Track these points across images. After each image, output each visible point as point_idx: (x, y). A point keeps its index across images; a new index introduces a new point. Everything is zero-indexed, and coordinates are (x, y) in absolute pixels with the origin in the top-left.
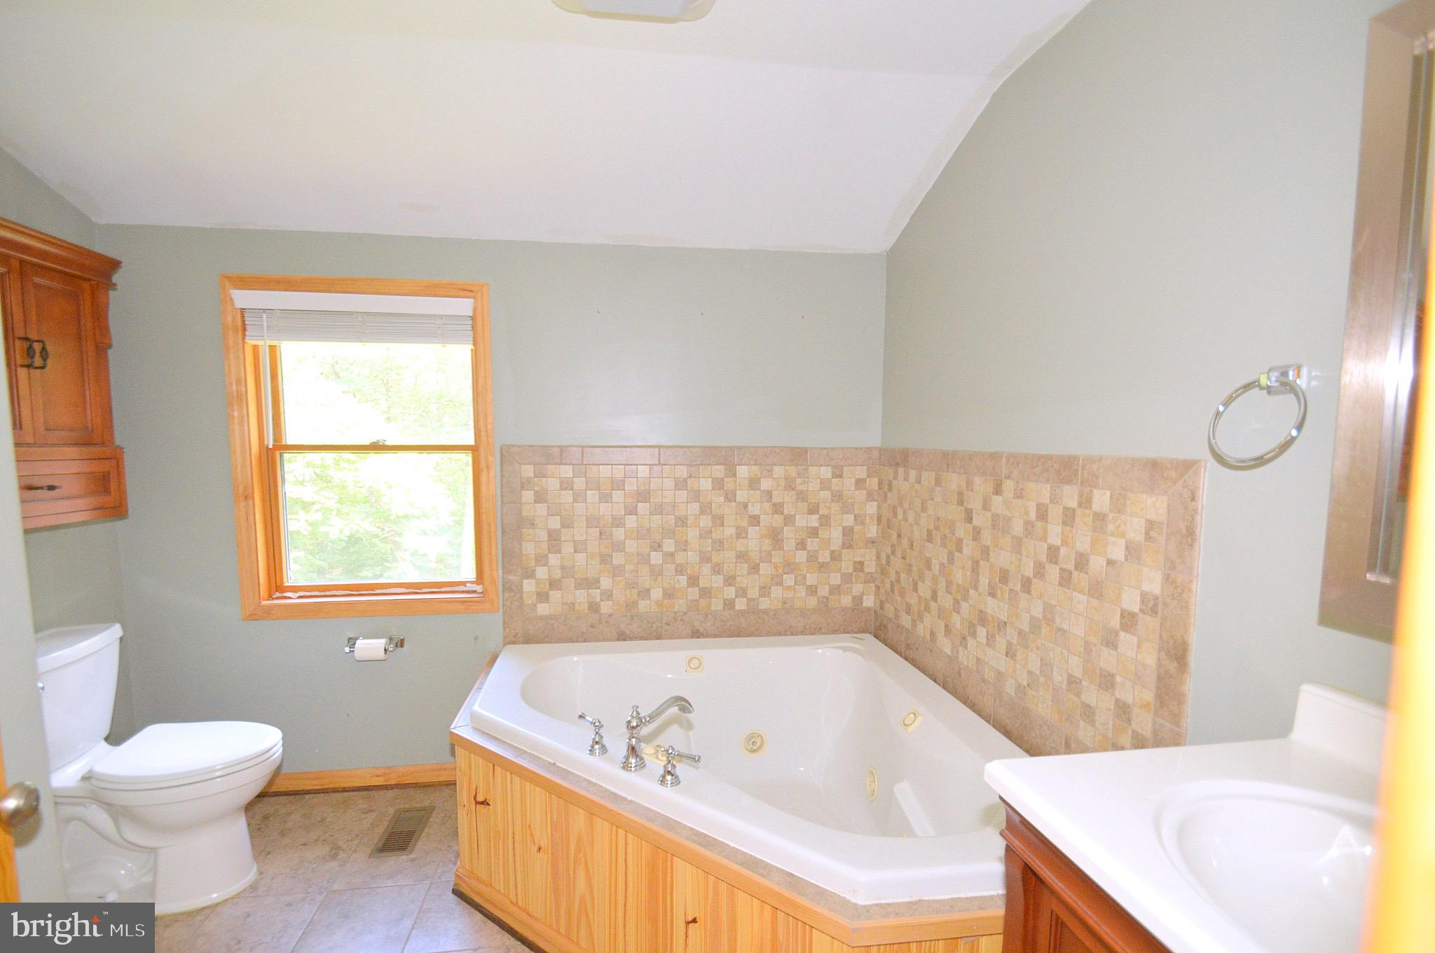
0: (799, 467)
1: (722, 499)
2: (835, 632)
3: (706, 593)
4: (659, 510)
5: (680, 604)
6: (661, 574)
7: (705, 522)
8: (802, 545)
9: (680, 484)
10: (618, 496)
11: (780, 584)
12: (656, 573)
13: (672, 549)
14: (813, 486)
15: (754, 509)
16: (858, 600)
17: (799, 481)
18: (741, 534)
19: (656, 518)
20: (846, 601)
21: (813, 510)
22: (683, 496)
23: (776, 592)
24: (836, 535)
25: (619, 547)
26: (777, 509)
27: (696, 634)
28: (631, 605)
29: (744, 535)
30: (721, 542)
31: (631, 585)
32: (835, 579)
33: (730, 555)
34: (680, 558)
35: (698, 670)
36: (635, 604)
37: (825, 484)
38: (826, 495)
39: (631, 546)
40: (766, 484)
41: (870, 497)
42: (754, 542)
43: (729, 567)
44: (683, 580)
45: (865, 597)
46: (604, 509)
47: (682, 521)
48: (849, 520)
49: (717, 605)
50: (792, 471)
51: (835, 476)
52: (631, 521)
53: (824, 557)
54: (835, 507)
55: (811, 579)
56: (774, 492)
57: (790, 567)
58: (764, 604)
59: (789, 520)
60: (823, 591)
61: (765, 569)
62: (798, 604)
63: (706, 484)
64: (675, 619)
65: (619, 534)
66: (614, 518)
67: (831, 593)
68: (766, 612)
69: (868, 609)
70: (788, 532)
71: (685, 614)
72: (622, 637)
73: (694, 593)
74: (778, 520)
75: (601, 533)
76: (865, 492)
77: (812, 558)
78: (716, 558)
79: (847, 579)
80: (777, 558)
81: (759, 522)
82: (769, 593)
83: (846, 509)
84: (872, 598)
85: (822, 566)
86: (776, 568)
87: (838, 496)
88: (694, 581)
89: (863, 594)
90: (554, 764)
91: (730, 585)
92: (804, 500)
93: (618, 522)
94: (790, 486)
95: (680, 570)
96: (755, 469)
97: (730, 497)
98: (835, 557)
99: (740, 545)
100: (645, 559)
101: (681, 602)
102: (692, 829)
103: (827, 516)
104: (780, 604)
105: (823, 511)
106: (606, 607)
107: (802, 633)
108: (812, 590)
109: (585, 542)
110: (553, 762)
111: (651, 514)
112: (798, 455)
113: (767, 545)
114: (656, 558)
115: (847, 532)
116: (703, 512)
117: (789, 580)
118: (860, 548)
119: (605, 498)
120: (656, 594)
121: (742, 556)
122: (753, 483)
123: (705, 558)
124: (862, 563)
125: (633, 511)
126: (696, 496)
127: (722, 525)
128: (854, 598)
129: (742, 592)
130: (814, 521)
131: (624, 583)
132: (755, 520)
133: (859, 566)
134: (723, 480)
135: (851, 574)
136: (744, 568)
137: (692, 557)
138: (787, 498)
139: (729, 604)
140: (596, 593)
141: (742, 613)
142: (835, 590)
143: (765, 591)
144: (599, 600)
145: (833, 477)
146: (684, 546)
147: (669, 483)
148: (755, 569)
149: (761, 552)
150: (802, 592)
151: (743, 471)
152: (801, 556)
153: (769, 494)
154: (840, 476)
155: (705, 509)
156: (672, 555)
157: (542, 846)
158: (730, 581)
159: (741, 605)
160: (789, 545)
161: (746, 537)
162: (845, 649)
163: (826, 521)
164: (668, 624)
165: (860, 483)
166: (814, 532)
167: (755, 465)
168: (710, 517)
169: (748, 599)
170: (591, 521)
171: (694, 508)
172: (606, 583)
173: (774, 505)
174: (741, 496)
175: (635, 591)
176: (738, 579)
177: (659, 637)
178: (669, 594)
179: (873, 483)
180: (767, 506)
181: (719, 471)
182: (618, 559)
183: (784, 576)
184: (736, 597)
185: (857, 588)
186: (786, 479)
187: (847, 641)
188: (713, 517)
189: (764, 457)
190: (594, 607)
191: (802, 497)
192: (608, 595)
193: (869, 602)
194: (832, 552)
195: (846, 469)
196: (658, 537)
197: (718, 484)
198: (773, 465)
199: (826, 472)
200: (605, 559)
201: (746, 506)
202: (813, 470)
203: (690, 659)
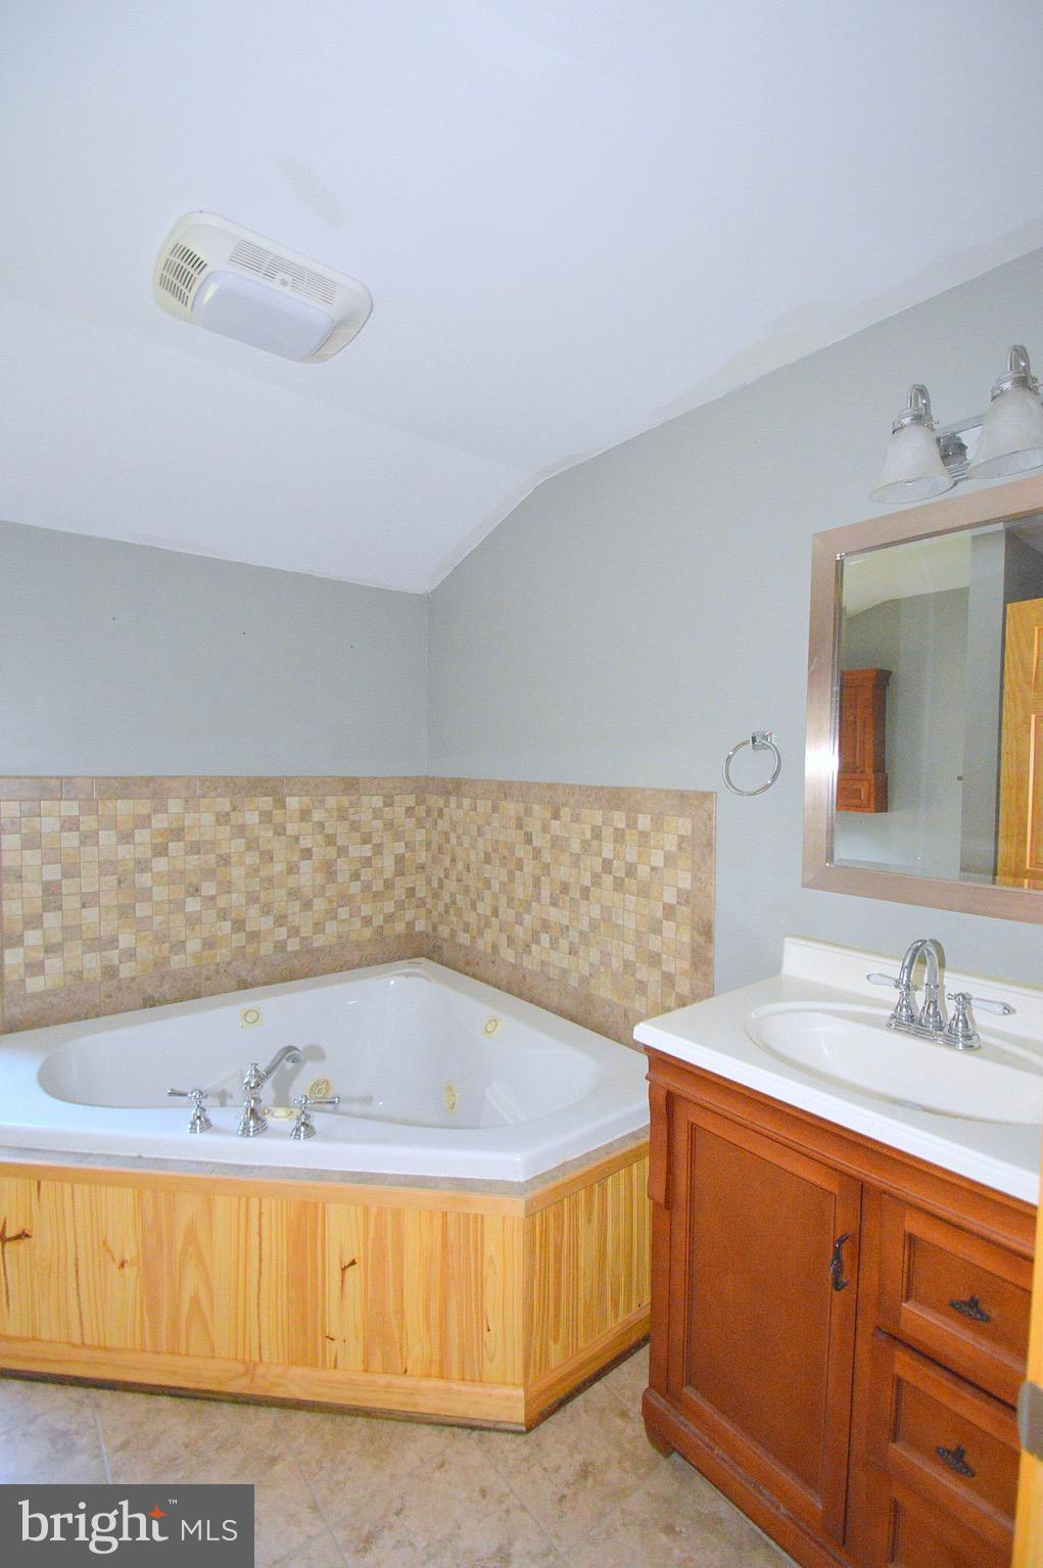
0: (351, 797)
1: (271, 833)
2: (390, 960)
3: (254, 937)
4: (195, 848)
5: (223, 954)
6: (199, 921)
7: (252, 858)
8: (356, 876)
9: (222, 819)
10: (142, 836)
11: (335, 918)
12: (193, 921)
13: (213, 892)
14: (367, 815)
15: (306, 843)
16: (410, 925)
17: (351, 811)
18: (292, 869)
19: (194, 861)
20: (400, 927)
21: (366, 840)
22: (225, 831)
23: (331, 927)
24: (388, 863)
25: (146, 895)
26: (331, 840)
27: (243, 985)
28: (161, 963)
29: (295, 870)
30: (270, 880)
31: (161, 938)
32: (389, 907)
33: (281, 893)
34: (222, 902)
35: (258, 1023)
36: (166, 960)
37: (377, 814)
38: (379, 824)
39: (160, 893)
40: (317, 815)
41: (420, 824)
42: (308, 876)
43: (280, 905)
44: (227, 926)
45: (417, 922)
46: (124, 852)
47: (225, 860)
48: (400, 848)
49: (266, 949)
50: (345, 801)
51: (386, 805)
52: (160, 864)
53: (378, 886)
54: (388, 836)
55: (366, 910)
56: (327, 824)
57: (344, 899)
58: (319, 941)
59: (343, 851)
60: (378, 921)
61: (319, 904)
62: (354, 937)
63: (252, 818)
64: (217, 972)
65: (145, 880)
66: (138, 862)
67: (386, 921)
68: (320, 949)
69: (421, 933)
70: (342, 864)
71: (229, 963)
72: (149, 1002)
73: (239, 939)
74: (332, 852)
75: (120, 882)
76: (414, 819)
77: (367, 888)
78: (263, 897)
79: (400, 905)
80: (331, 890)
81: (311, 856)
82: (324, 929)
83: (399, 836)
84: (423, 922)
85: (377, 896)
86: (330, 901)
87: (390, 825)
88: (239, 925)
89: (415, 919)
91: (281, 925)
92: (357, 830)
93: (143, 866)
94: (342, 814)
95: (223, 915)
96: (306, 800)
97: (280, 831)
98: (388, 885)
99: (291, 882)
100: (179, 906)
101: (224, 951)
102: (343, 1172)
103: (380, 845)
104: (335, 939)
105: (376, 840)
106: (126, 971)
107: (359, 966)
108: (367, 921)
109: (97, 895)
111: (186, 853)
112: (351, 785)
113: (320, 878)
114: (193, 905)
115: (399, 860)
116: (249, 848)
117: (343, 913)
118: (411, 874)
119: (126, 838)
120: (194, 945)
121: (294, 893)
122: (305, 815)
123: (253, 899)
124: (413, 889)
125: (160, 851)
126: (241, 830)
127: (271, 859)
128: (408, 923)
129: (295, 931)
130: (367, 850)
131: (151, 938)
132: (307, 854)
133: (411, 892)
134: (271, 813)
135: (403, 901)
136: (296, 906)
137: (237, 898)
138: (341, 829)
139: (280, 946)
140: (113, 956)
141: (296, 954)
142: (390, 918)
143: (318, 927)
144: (116, 962)
145: (384, 806)
146: (227, 887)
147: (208, 818)
148: (307, 905)
149: (314, 886)
150: (357, 923)
151: (293, 803)
152: (355, 888)
153: (322, 825)
154: (392, 805)
155: (252, 844)
156: (212, 898)
157: (127, 1257)
158: (281, 920)
159: (293, 945)
160: (343, 877)
161: (298, 872)
162: (407, 975)
163: (378, 849)
164: (208, 979)
165: (409, 811)
166: (367, 862)
167: (306, 795)
168: (257, 853)
169: (301, 938)
170: (107, 866)
171: (239, 844)
172: (126, 940)
173: (327, 836)
174: (292, 828)
175: (166, 946)
176: (290, 918)
177: (197, 996)
178: (209, 944)
179: (421, 811)
180: (319, 838)
181: (266, 802)
182: (142, 910)
183: (339, 909)
184: (288, 937)
185: (410, 914)
186: (338, 809)
187: (404, 966)
188: (262, 853)
189: (316, 787)
190: (110, 972)
191: (355, 827)
192: (131, 954)
193: (420, 926)
194: (386, 881)
195: (396, 798)
196: (195, 880)
197: (266, 817)
198: (324, 795)
199: (378, 801)
200: (125, 912)
201: (297, 839)
202: (365, 799)
203: (245, 1015)
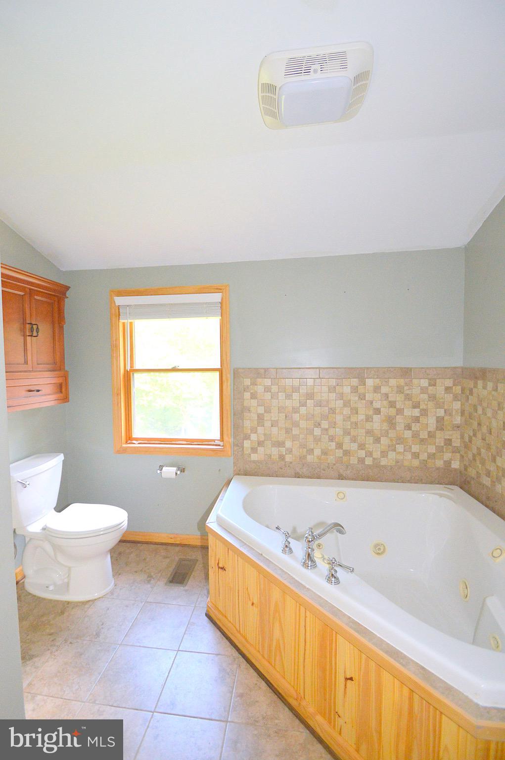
0: (406, 380)
1: (357, 398)
2: (431, 483)
3: (347, 453)
4: (319, 404)
5: (331, 459)
6: (320, 440)
7: (347, 411)
8: (408, 427)
9: (332, 389)
10: (295, 396)
11: (394, 450)
12: (317, 440)
13: (327, 427)
14: (416, 391)
15: (377, 405)
16: (448, 463)
17: (406, 388)
18: (369, 419)
19: (318, 409)
20: (439, 463)
21: (416, 406)
22: (333, 396)
23: (392, 455)
24: (432, 422)
25: (296, 424)
26: (392, 404)
27: (341, 477)
28: (302, 458)
29: (371, 420)
30: (356, 424)
31: (303, 446)
32: (432, 449)
33: (362, 432)
34: (331, 432)
35: (344, 500)
36: (305, 457)
37: (424, 390)
38: (425, 396)
39: (303, 424)
40: (384, 390)
41: (456, 398)
42: (377, 424)
43: (361, 438)
44: (333, 445)
45: (453, 462)
46: (288, 403)
47: (333, 411)
48: (441, 412)
49: (354, 461)
50: (402, 382)
51: (430, 385)
52: (303, 410)
53: (424, 435)
54: (431, 404)
55: (415, 448)
56: (390, 395)
57: (400, 440)
58: (384, 462)
59: (400, 412)
60: (424, 456)
61: (384, 441)
62: (406, 463)
63: (347, 390)
64: (328, 467)
65: (296, 417)
66: (293, 408)
67: (429, 457)
68: (385, 467)
69: (455, 470)
70: (399, 419)
71: (334, 465)
72: (297, 476)
73: (339, 453)
74: (392, 411)
75: (286, 416)
76: (451, 395)
77: (416, 435)
78: (353, 433)
79: (440, 449)
80: (392, 434)
81: (380, 412)
82: (387, 455)
83: (439, 405)
84: (458, 463)
85: (422, 441)
86: (391, 440)
87: (433, 398)
88: (339, 446)
89: (451, 459)
90: (262, 554)
91: (362, 449)
92: (409, 399)
93: (296, 410)
94: (400, 390)
95: (331, 439)
96: (377, 381)
97: (362, 397)
98: (431, 435)
99: (368, 426)
100: (311, 432)
101: (332, 457)
102: (349, 618)
103: (425, 410)
104: (394, 463)
105: (423, 406)
106: (288, 458)
107: (409, 482)
108: (416, 455)
109: (277, 421)
110: (260, 553)
111: (315, 406)
112: (406, 372)
113: (385, 426)
114: (317, 432)
115: (440, 420)
116: (345, 405)
117: (400, 448)
118: (449, 430)
119: (289, 397)
120: (317, 452)
121: (369, 432)
122: (377, 389)
123: (347, 433)
124: (450, 440)
125: (304, 404)
126: (341, 396)
127: (357, 413)
128: (445, 462)
129: (370, 454)
130: (416, 412)
131: (298, 445)
132: (377, 411)
133: (448, 442)
134: (357, 387)
135: (443, 447)
136: (370, 440)
137: (339, 431)
138: (399, 399)
139: (361, 461)
140: (283, 450)
141: (369, 466)
142: (432, 456)
143: (384, 454)
144: (284, 453)
145: (429, 386)
146: (333, 425)
147: (325, 389)
148: (377, 440)
149: (381, 430)
150: (409, 456)
151: (370, 382)
152: (408, 434)
153: (386, 396)
154: (435, 385)
155: (347, 404)
156: (327, 430)
157: (254, 602)
158: (362, 446)
159: (369, 461)
160: (400, 427)
161: (372, 421)
162: (441, 496)
163: (424, 413)
164: (324, 470)
165: (448, 389)
166: (417, 420)
167: (377, 378)
168: (349, 409)
169: (374, 459)
170: (281, 409)
171: (340, 403)
172: (288, 444)
173: (390, 402)
174: (369, 397)
175: (305, 450)
176: (367, 446)
177: (319, 477)
178: (325, 453)
179: (458, 389)
180: (385, 403)
181: (355, 382)
182: (295, 431)
183: (397, 445)
184: (366, 456)
185: (447, 456)
186: (397, 387)
187: (441, 489)
188: (351, 409)
189: (383, 373)
190: (282, 457)
191: (408, 397)
192: (290, 451)
193: (456, 465)
194: (429, 432)
195: (438, 380)
196: (318, 420)
197: (355, 390)
198: (389, 378)
199: (424, 383)
200: (288, 431)
201: (372, 403)
202: (415, 381)
203: (338, 493)
